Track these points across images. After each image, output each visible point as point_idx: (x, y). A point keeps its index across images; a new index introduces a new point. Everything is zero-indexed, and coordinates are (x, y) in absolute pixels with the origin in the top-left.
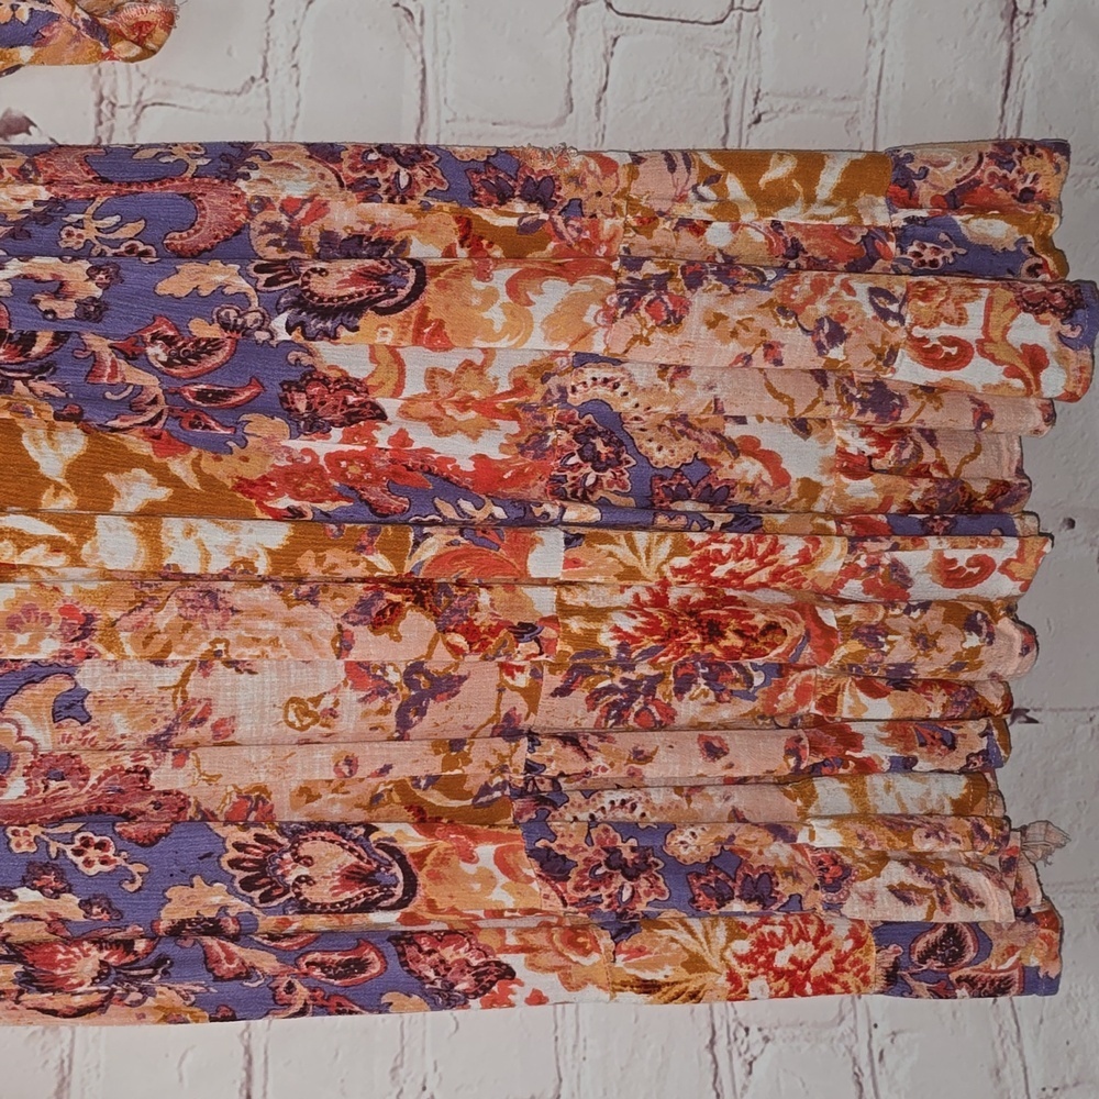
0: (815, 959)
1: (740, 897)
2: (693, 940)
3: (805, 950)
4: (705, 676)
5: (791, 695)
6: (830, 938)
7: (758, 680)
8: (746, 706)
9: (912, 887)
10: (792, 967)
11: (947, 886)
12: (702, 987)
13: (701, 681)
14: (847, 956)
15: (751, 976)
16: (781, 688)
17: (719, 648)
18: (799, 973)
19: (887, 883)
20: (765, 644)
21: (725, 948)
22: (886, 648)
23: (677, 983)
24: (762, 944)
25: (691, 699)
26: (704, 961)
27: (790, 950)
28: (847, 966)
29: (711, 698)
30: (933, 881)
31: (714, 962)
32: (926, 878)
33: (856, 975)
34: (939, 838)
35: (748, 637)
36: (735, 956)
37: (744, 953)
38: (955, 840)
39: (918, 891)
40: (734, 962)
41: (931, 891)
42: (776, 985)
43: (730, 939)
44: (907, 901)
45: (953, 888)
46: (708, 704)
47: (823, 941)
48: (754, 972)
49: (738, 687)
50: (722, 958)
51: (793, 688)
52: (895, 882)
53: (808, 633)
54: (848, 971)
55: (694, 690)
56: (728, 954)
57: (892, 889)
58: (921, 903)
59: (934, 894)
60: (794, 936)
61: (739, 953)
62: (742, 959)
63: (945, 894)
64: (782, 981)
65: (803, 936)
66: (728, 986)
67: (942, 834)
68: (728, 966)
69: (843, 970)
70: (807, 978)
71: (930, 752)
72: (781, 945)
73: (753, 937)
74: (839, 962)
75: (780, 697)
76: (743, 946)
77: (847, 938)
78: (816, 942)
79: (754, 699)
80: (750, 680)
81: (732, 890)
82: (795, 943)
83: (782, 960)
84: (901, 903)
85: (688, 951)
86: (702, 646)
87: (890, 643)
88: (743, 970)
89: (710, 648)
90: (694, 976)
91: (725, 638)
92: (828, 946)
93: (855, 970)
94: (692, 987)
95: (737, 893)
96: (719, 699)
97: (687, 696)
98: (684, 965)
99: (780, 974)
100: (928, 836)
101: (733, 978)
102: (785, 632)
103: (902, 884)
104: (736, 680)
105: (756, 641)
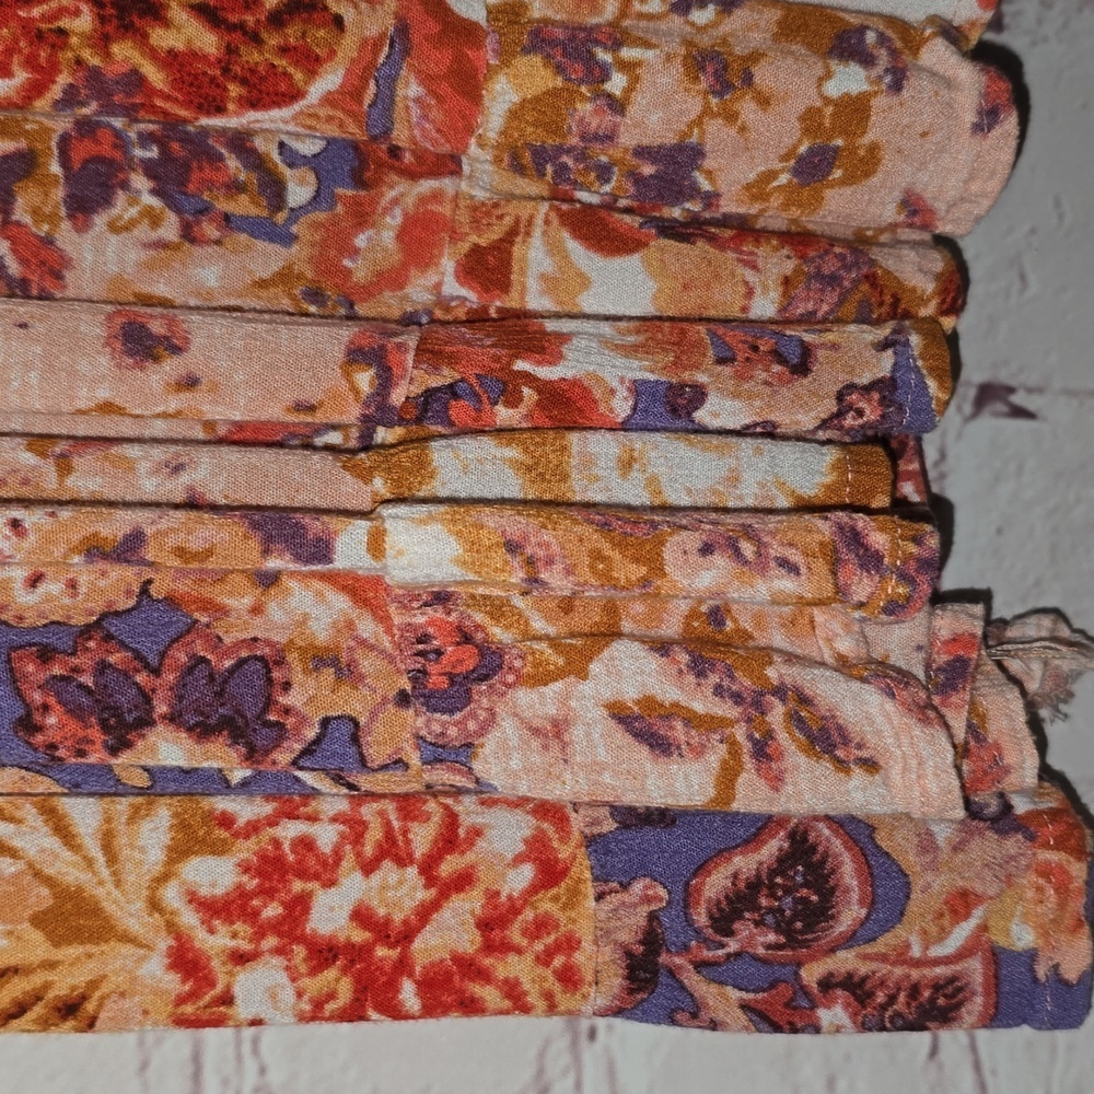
0: (425, 913)
1: (173, 719)
2: (67, 854)
3: (399, 890)
4: (150, 169)
5: (388, 237)
6: (470, 857)
7: (299, 191)
8: (267, 258)
9: (675, 711)
10: (359, 936)
11: (777, 714)
12: (93, 985)
13: (140, 182)
14: (514, 909)
15: (240, 959)
16: (362, 217)
17: (152, 54)
18: (381, 952)
19: (608, 695)
20: (284, 50)
21: (163, 878)
22: (617, 83)
23: (16, 970)
24: (271, 869)
25: (114, 227)
26: (96, 911)
27: (352, 887)
28: (515, 934)
29: (170, 229)
30: (737, 698)
31: (130, 913)
32: (719, 691)
33: (544, 959)
34: (738, 553)
35: (232, 28)
36: (193, 899)
37: (219, 891)
38: (784, 563)
39: (692, 720)
40: (189, 919)
41: (731, 723)
42: (315, 984)
43: (179, 852)
44: (661, 746)
45: (794, 719)
46: (162, 245)
47: (449, 866)
48: (245, 946)
49: (242, 206)
50: (155, 905)
51: (395, 220)
52: (630, 694)
53: (403, 29)
54: (519, 951)
55: (121, 208)
56: (171, 895)
57: (621, 715)
58: (699, 751)
59: (740, 733)
60: (369, 850)
61: (204, 892)
62: (214, 909)
63: (769, 735)
64: (331, 974)
65: (393, 850)
66: (173, 983)
67: (748, 549)
68: (172, 927)
69: (506, 948)
70: (403, 966)
71: (741, 377)
72: (327, 872)
73: (246, 850)
74: (492, 924)
75: (361, 241)
76: (216, 874)
77: (519, 860)
78: (428, 869)
79: (288, 239)
80: (274, 190)
81: (146, 697)
82: (368, 868)
83: (330, 914)
84: (643, 752)
85: (49, 881)
86: (102, 42)
87: (628, 67)
88: (216, 942)
89: (124, 52)
90: (73, 951)
91: (166, 23)
92: (463, 881)
93: (539, 947)
94: (63, 984)
95: (162, 708)
96: (189, 234)
97: (100, 220)
98: (38, 921)
99: (324, 953)
100: (706, 550)
101: (186, 961)
102: (338, 22)
103: (649, 703)
104: (235, 188)
105: (256, 40)
